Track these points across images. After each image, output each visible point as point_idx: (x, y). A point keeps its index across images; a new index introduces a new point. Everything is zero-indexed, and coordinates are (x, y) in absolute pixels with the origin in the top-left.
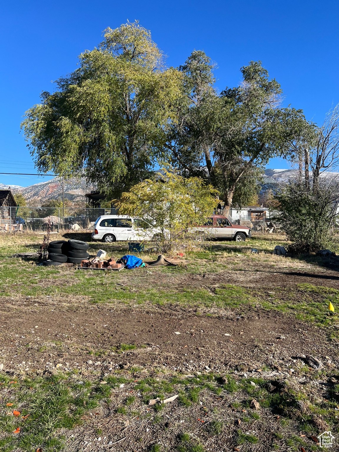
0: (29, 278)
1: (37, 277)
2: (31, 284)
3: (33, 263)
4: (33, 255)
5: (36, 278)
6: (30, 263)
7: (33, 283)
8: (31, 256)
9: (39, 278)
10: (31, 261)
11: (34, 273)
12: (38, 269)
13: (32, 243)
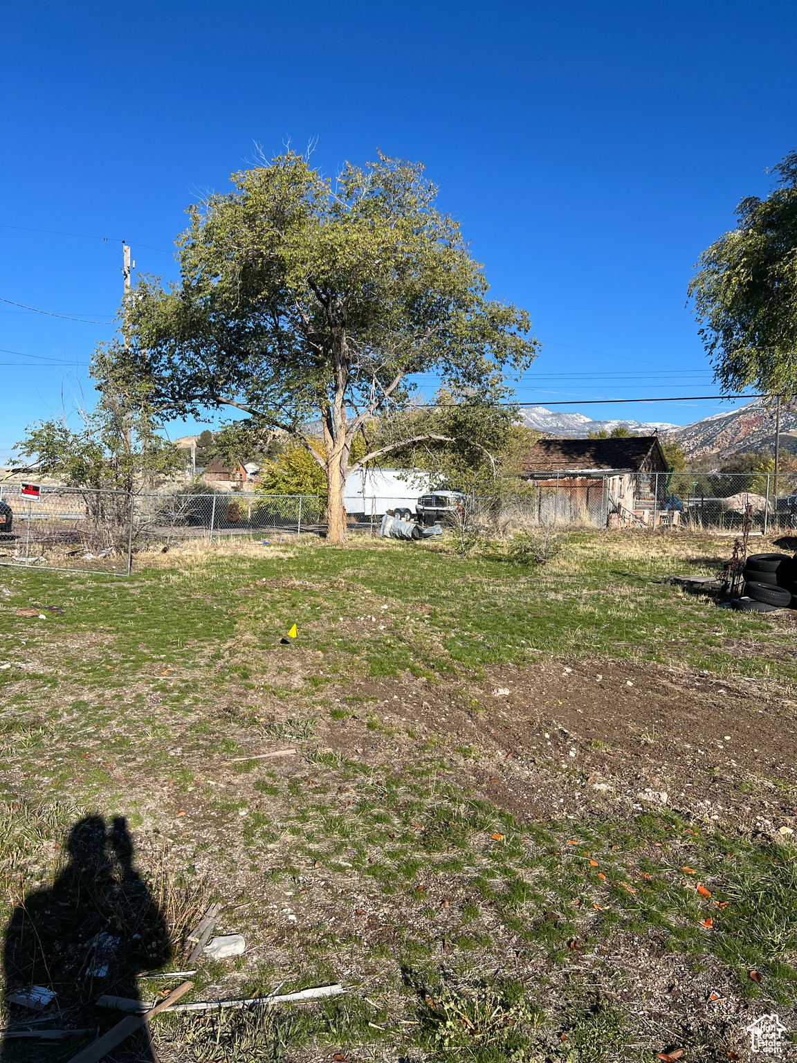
0: (703, 632)
1: (719, 632)
2: (707, 646)
3: (707, 601)
4: (707, 582)
5: (717, 634)
6: (700, 599)
7: (711, 644)
8: (703, 584)
9: (724, 636)
10: (703, 596)
11: (711, 622)
12: (719, 614)
13: (701, 554)
